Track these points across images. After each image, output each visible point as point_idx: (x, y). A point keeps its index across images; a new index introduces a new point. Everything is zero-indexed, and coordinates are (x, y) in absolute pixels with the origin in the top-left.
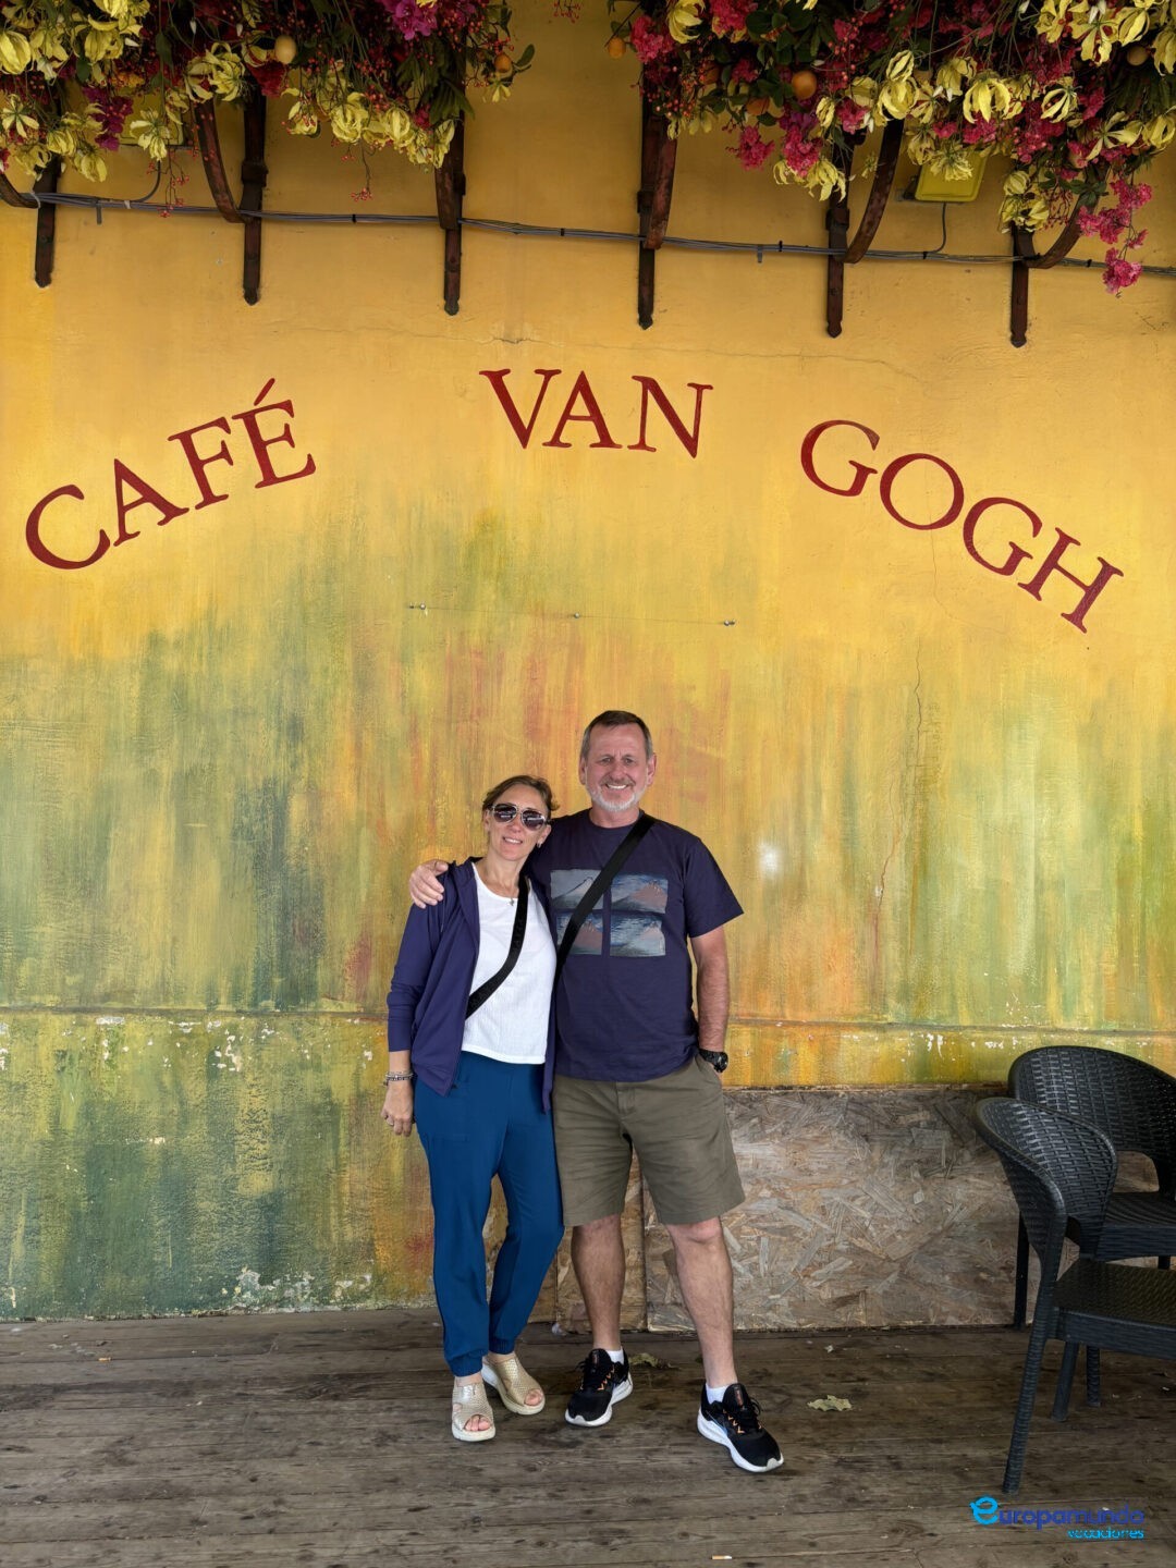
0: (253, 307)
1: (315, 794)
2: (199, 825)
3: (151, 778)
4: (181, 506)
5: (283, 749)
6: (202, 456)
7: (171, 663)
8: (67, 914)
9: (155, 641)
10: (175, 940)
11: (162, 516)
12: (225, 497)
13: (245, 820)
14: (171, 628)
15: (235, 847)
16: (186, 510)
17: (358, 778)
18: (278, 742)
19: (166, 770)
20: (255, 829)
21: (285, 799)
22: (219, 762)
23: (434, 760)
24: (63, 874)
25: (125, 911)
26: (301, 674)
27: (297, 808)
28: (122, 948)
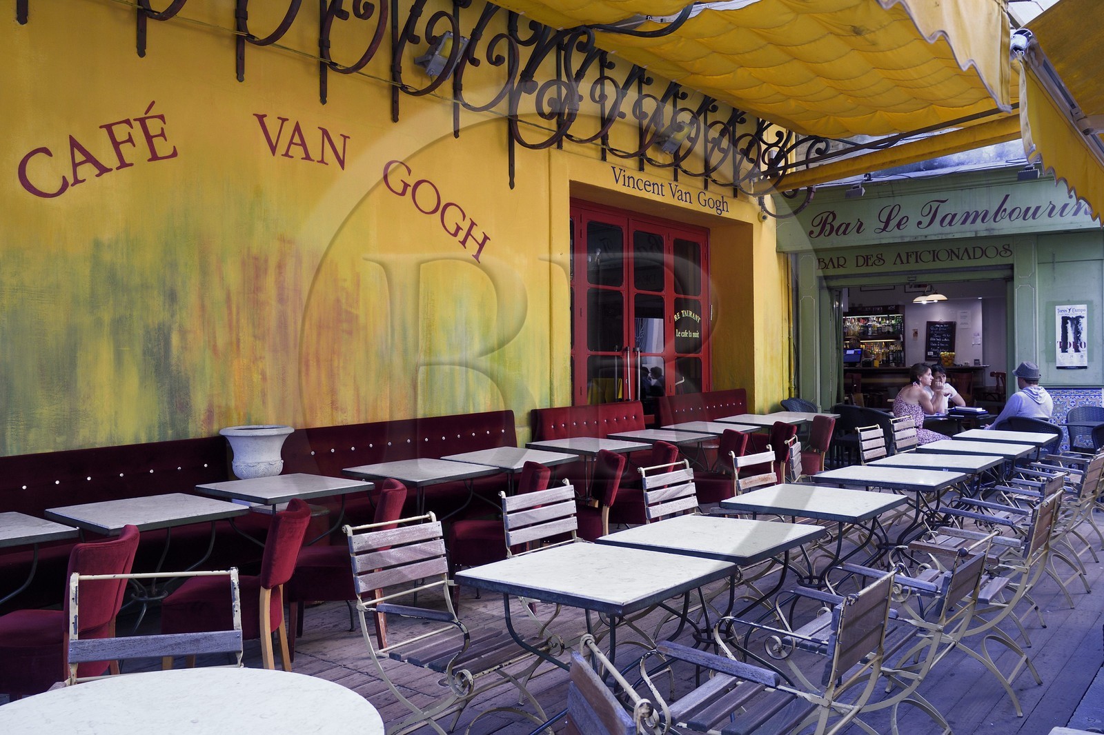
0: (142, 58)
1: (183, 333)
2: (125, 349)
3: (99, 323)
4: (108, 167)
5: (167, 307)
6: (119, 140)
7: (106, 257)
8: (55, 401)
10: (116, 413)
11: (97, 172)
12: (131, 165)
13: (150, 346)
14: (106, 236)
15: (145, 360)
16: (111, 170)
18: (165, 302)
19: (107, 317)
20: (155, 350)
21: (169, 334)
22: (135, 313)
23: (238, 313)
24: (51, 378)
25: (88, 398)
27: (175, 340)
28: (87, 419)
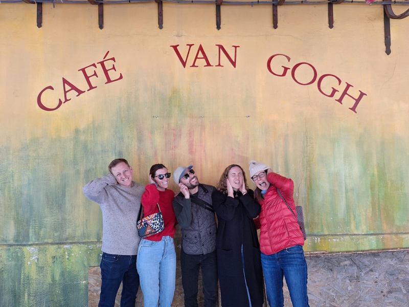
0: (102, 30)
3: (78, 172)
4: (83, 90)
6: (89, 75)
7: (82, 137)
8: (54, 215)
9: (77, 131)
10: (87, 220)
11: (77, 94)
12: (96, 87)
14: (82, 126)
16: (85, 92)
19: (82, 169)
22: (98, 166)
24: (52, 203)
25: (71, 213)
26: (121, 139)
28: (71, 224)
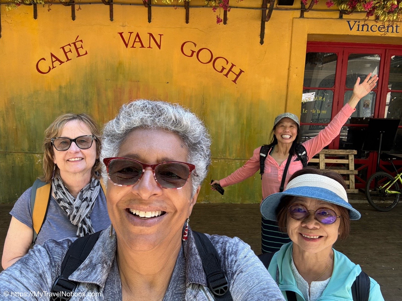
0: (74, 21)
4: (63, 61)
6: (66, 51)
7: (64, 91)
9: (60, 87)
11: (60, 63)
12: (71, 59)
14: (63, 84)
16: (64, 62)
17: (99, 112)
18: (84, 106)
23: (112, 109)
